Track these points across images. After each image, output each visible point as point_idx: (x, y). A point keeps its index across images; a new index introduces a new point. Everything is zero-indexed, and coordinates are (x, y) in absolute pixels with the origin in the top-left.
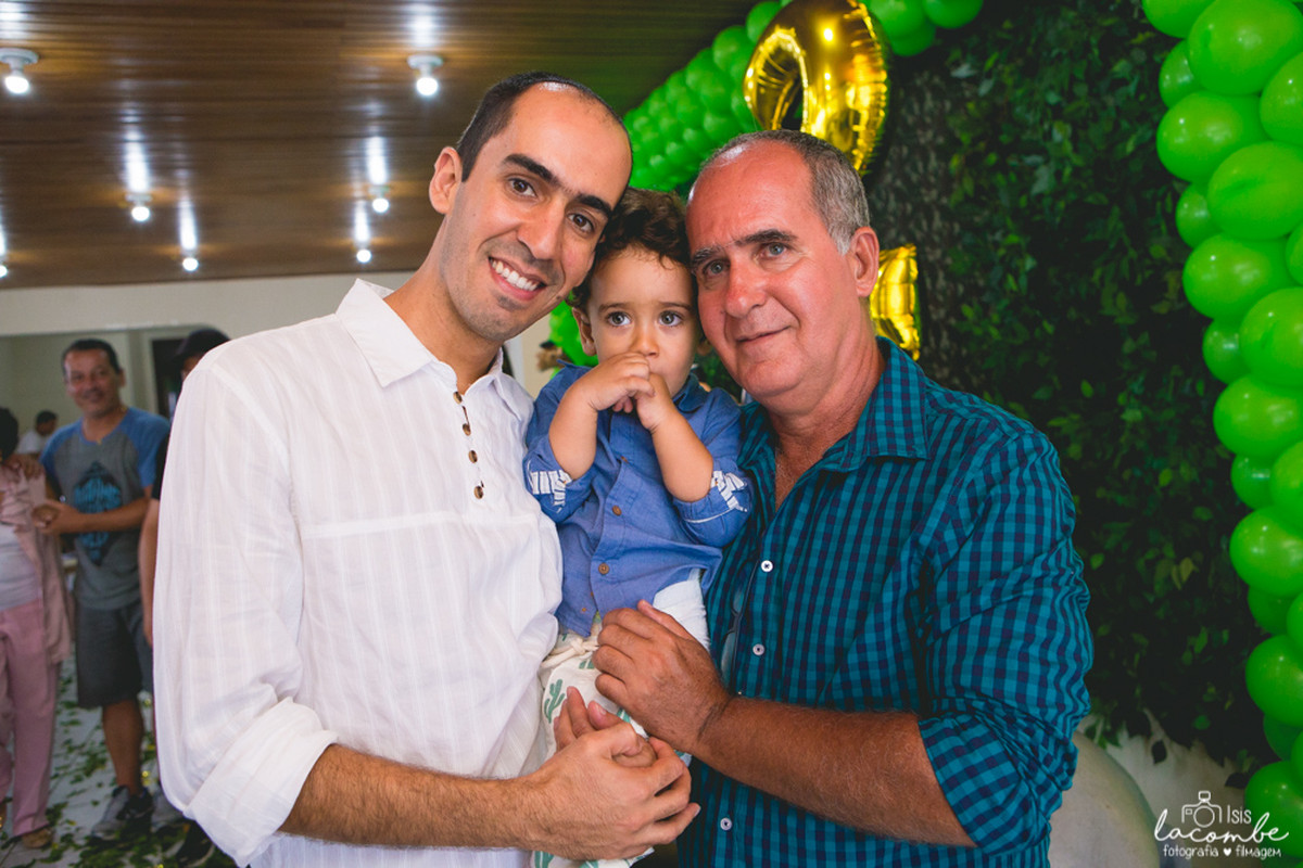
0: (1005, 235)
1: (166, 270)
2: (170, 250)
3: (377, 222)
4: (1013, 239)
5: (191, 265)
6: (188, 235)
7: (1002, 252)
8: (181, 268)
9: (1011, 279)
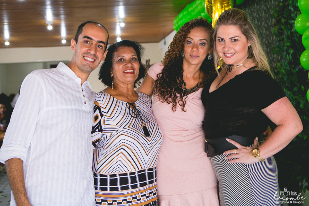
0: (286, 43)
1: (56, 43)
2: (58, 37)
3: (123, 29)
4: (288, 44)
5: (64, 42)
6: (63, 33)
7: (286, 48)
8: (61, 42)
9: (288, 56)
